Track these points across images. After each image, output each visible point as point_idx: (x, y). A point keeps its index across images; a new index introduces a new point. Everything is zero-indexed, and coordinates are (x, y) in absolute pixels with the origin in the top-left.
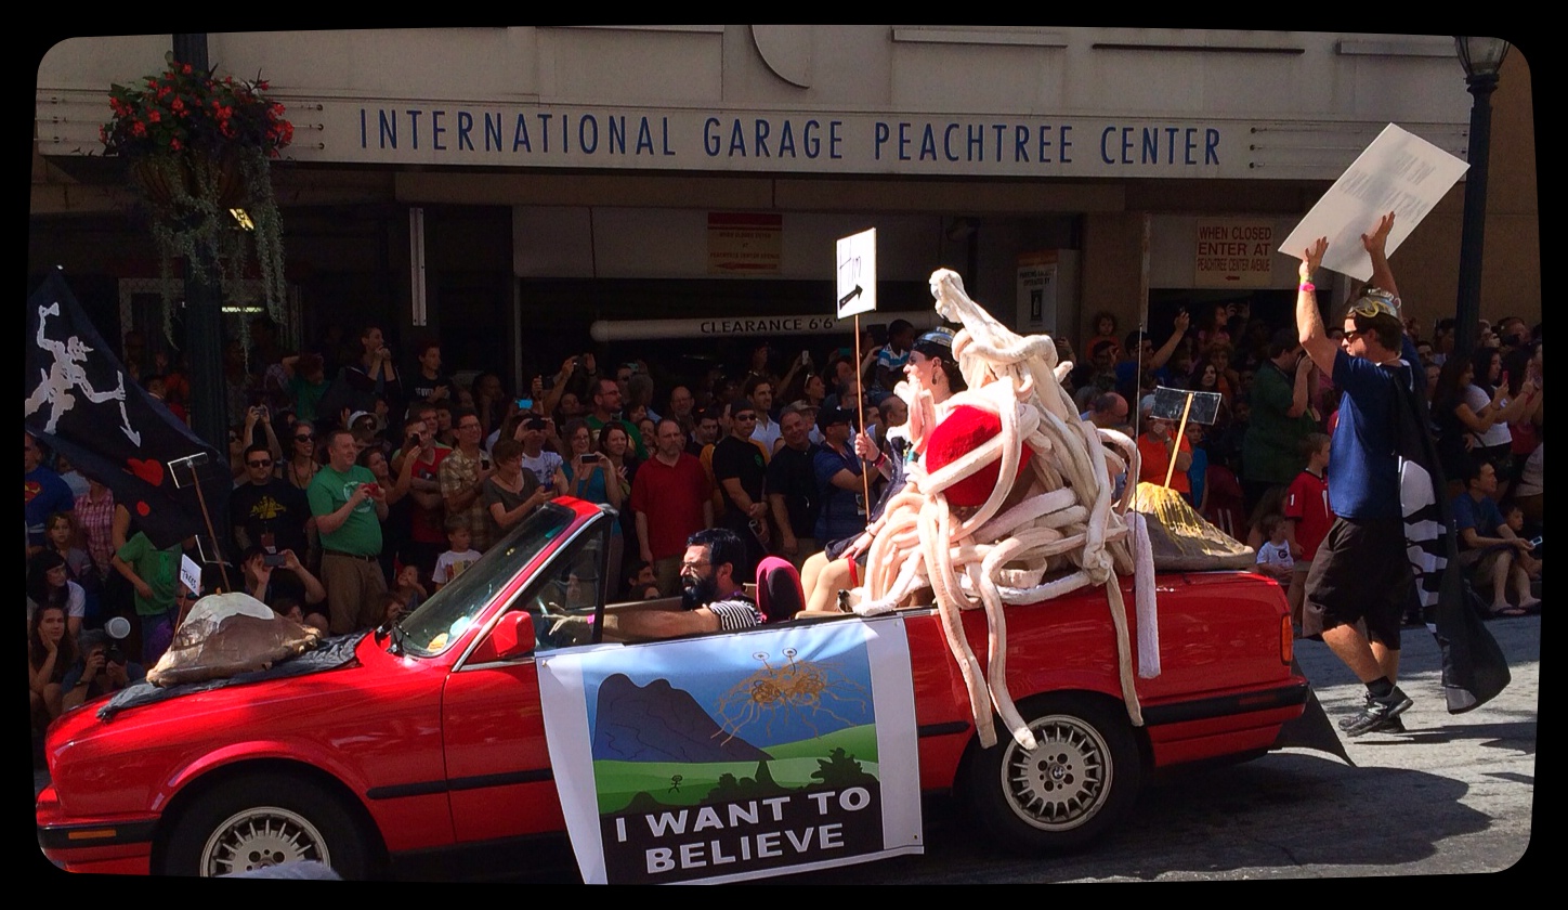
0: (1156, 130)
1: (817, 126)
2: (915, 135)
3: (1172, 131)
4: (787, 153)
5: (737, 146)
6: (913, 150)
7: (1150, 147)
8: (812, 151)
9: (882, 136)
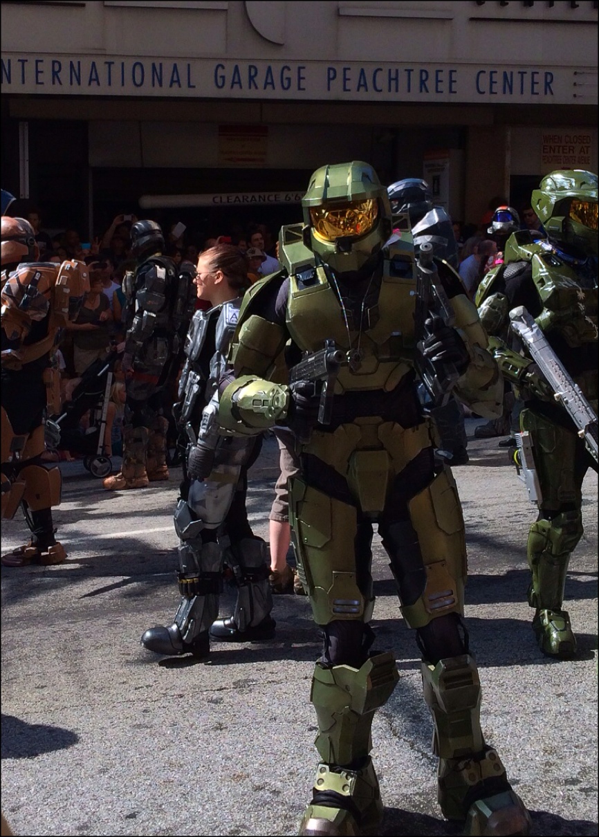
0: (512, 73)
1: (289, 69)
2: (354, 75)
3: (522, 73)
4: (269, 87)
5: (236, 82)
6: (352, 85)
7: (508, 85)
8: (286, 85)
9: (331, 76)
